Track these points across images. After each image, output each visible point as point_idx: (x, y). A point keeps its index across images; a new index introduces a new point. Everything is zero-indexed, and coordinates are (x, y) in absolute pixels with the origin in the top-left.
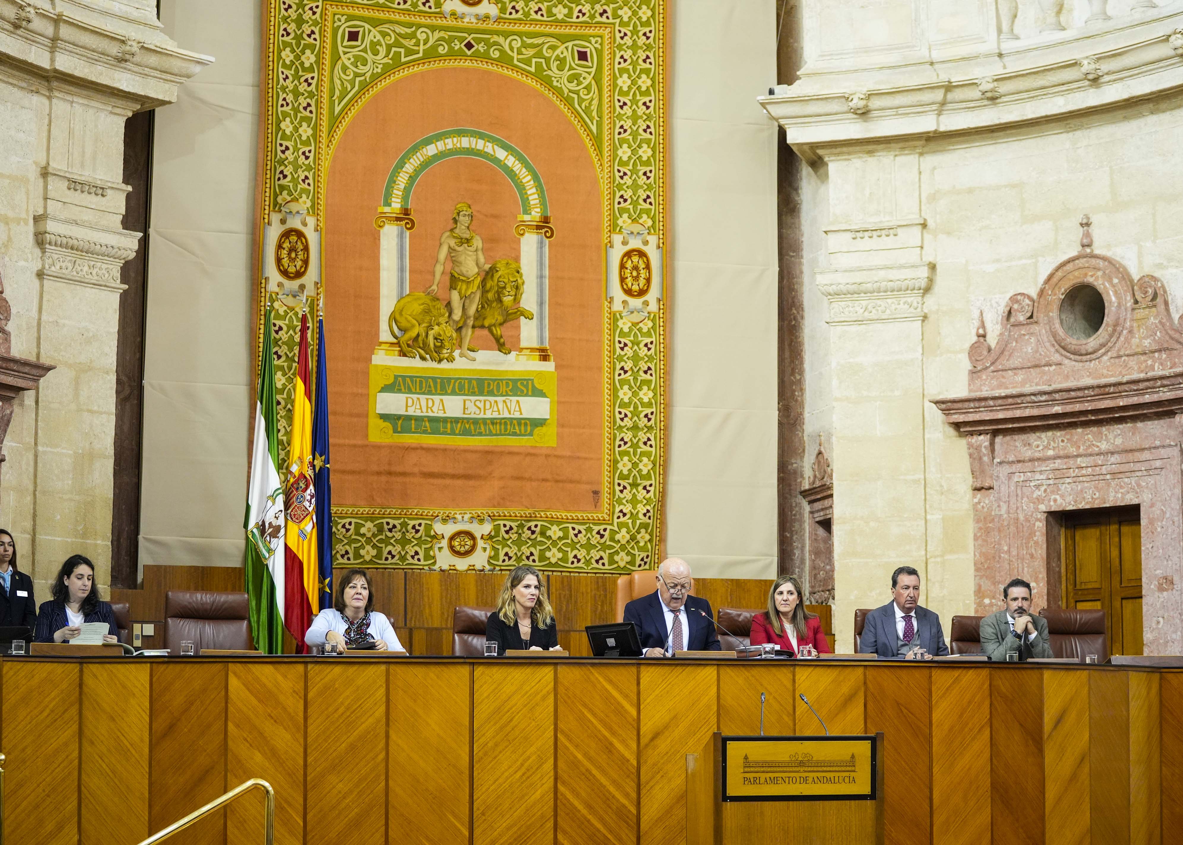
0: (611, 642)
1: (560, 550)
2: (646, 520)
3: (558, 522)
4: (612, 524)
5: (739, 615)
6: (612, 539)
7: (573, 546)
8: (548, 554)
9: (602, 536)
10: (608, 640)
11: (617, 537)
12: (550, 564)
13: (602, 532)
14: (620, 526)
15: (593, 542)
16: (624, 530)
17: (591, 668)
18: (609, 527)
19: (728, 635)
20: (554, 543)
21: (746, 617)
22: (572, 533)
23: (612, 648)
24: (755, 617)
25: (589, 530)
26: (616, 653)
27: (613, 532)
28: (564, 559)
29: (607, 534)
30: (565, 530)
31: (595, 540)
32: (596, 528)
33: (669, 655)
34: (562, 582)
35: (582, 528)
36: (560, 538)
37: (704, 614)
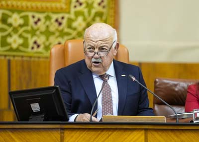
0: (36, 107)
1: (21, 36)
2: (99, 9)
3: (18, 10)
4: (69, 12)
5: (176, 85)
6: (69, 26)
7: (33, 32)
8: (9, 40)
9: (60, 24)
10: (32, 105)
11: (75, 24)
12: (11, 50)
13: (60, 20)
14: (77, 14)
15: (52, 29)
16: (80, 19)
17: (10, 133)
18: (66, 16)
19: (165, 104)
20: (15, 30)
21: (183, 87)
22: (31, 21)
23: (37, 113)
24: (189, 87)
25: (48, 18)
26: (40, 118)
27: (70, 21)
28: (25, 45)
29: (64, 22)
30: (25, 18)
31: (54, 27)
32: (54, 17)
33: (98, 120)
34: (22, 66)
35: (42, 16)
36: (21, 26)
37: (134, 79)
